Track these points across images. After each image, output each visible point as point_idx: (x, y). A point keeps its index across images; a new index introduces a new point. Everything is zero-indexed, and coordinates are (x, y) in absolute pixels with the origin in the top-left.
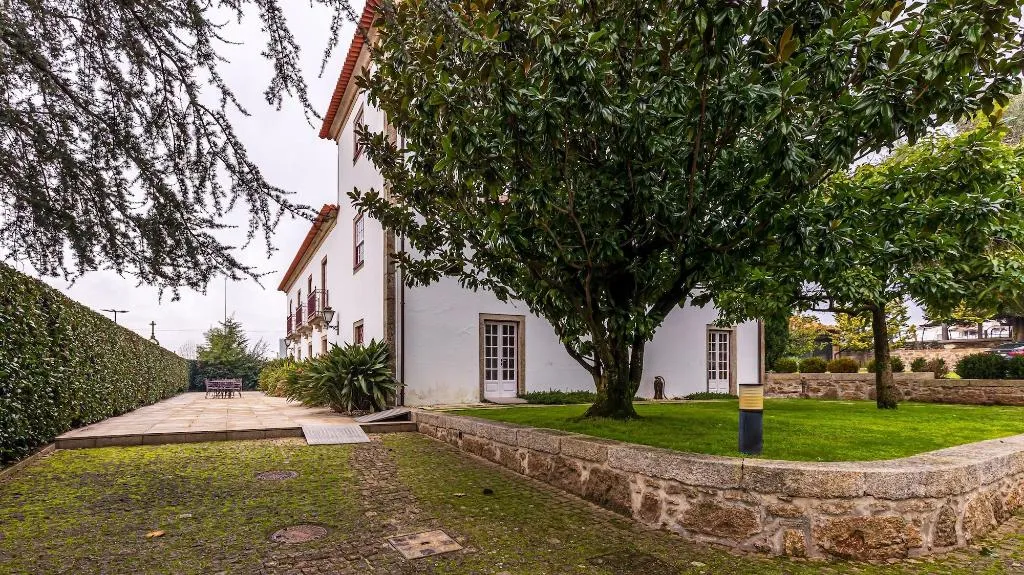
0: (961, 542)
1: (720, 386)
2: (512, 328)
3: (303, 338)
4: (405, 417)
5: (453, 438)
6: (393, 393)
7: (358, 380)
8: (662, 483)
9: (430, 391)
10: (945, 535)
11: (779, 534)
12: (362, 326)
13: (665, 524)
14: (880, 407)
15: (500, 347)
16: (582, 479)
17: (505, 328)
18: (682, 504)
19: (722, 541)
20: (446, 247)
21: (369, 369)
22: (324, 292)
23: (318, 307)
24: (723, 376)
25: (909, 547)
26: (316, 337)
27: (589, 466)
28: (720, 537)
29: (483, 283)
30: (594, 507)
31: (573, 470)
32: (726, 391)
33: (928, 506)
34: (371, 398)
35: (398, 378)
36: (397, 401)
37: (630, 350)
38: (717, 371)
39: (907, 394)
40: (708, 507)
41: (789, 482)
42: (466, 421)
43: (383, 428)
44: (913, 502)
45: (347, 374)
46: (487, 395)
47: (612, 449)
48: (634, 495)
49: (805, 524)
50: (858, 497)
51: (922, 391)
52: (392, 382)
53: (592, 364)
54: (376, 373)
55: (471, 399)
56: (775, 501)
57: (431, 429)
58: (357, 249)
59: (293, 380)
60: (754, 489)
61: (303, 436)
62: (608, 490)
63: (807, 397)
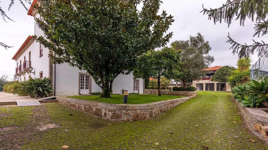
0: (153, 116)
1: (136, 92)
2: (88, 77)
3: (22, 75)
4: (54, 98)
5: (67, 103)
6: (51, 92)
7: (39, 88)
8: (107, 110)
9: (64, 92)
10: (151, 115)
11: (126, 118)
12: (42, 73)
13: (107, 118)
14: (159, 96)
15: (85, 81)
16: (94, 110)
17: (86, 76)
18: (111, 113)
19: (117, 120)
20: (65, 55)
21: (43, 85)
22: (30, 62)
23: (27, 66)
24: (137, 89)
25: (145, 118)
26: (27, 75)
27: (95, 107)
28: (116, 119)
29: (76, 65)
30: (95, 116)
31: (92, 109)
32: (137, 93)
33: (148, 111)
34: (44, 93)
35: (53, 88)
36: (53, 94)
37: (110, 83)
38: (136, 88)
39: (166, 93)
40: (115, 114)
41: (127, 108)
42: (70, 99)
43: (46, 102)
44: (146, 110)
45: (35, 87)
46: (81, 93)
47: (99, 104)
48: (103, 113)
49: (130, 115)
50: (137, 110)
51: (167, 93)
52: (51, 89)
53: (102, 86)
54: (45, 87)
55: (76, 94)
56: (125, 111)
57: (62, 101)
58: (41, 51)
59: (16, 88)
60: (122, 110)
61: (17, 104)
62: (98, 112)
63: (151, 94)
